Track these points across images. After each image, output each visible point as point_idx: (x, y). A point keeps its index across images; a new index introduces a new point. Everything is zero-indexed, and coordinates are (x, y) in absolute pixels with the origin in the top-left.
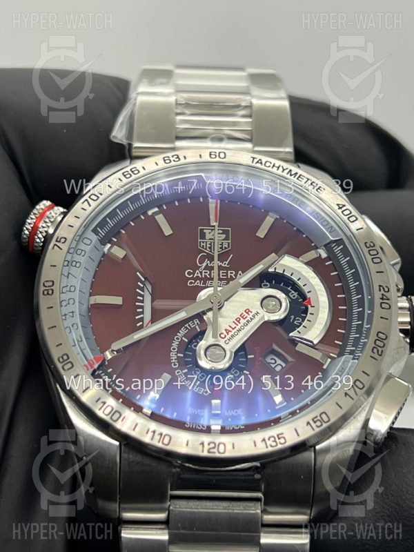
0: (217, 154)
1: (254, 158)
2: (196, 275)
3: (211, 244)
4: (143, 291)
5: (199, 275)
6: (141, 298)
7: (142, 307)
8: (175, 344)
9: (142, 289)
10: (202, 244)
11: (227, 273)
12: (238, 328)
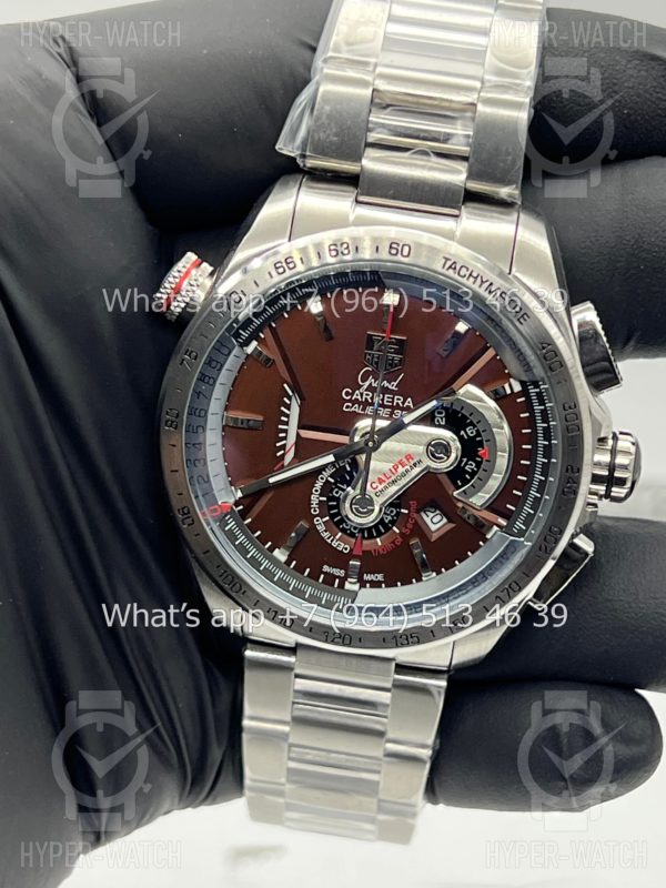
0: (400, 249)
1: (447, 259)
2: (355, 397)
3: (378, 358)
4: (289, 409)
5: (359, 397)
6: (286, 419)
7: (286, 431)
8: (319, 485)
9: (288, 407)
10: (368, 357)
11: (393, 399)
12: (393, 478)
